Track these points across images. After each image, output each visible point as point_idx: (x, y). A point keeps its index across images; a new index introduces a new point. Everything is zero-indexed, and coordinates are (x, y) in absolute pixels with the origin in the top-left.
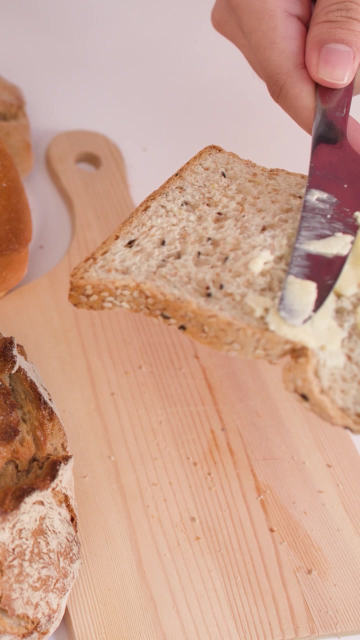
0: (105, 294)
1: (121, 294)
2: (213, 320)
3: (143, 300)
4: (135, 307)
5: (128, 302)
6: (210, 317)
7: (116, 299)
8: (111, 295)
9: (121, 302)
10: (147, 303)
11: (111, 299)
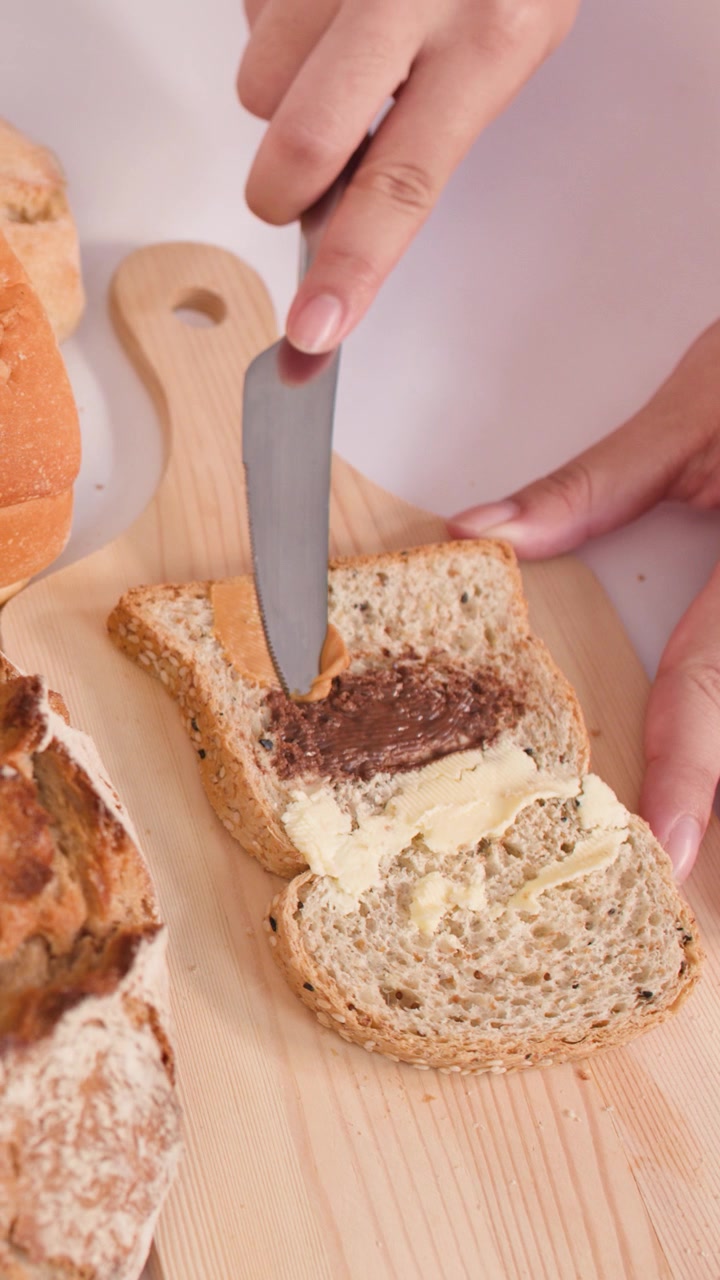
0: (149, 644)
1: (167, 659)
2: (236, 767)
3: (186, 684)
4: (173, 687)
5: (170, 675)
6: (236, 760)
7: (158, 660)
8: (155, 650)
9: (163, 669)
10: (187, 692)
11: (152, 655)
